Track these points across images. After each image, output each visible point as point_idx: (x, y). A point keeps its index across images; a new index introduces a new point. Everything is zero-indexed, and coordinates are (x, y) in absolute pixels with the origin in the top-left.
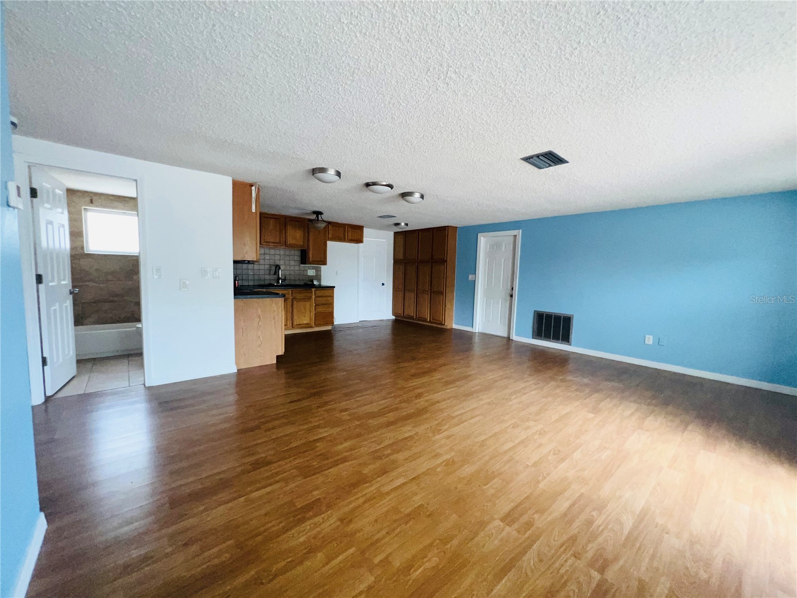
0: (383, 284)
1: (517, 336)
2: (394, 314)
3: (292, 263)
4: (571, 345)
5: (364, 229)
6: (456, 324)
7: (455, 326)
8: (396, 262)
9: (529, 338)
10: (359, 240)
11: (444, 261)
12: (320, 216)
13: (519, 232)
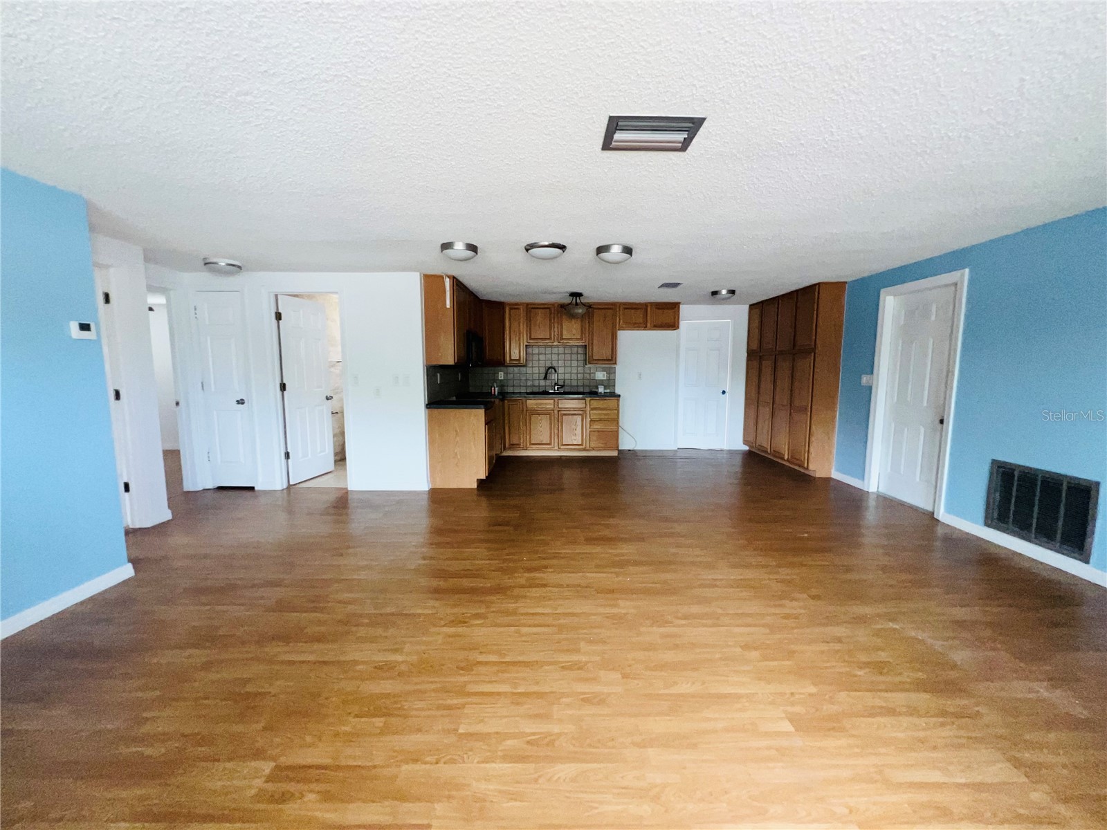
0: (724, 392)
1: (949, 513)
2: (745, 442)
3: (574, 363)
4: (1087, 562)
5: (681, 306)
6: (837, 470)
7: (835, 475)
8: (752, 355)
9: (976, 522)
10: (674, 325)
11: (811, 350)
12: (578, 298)
13: (963, 275)
